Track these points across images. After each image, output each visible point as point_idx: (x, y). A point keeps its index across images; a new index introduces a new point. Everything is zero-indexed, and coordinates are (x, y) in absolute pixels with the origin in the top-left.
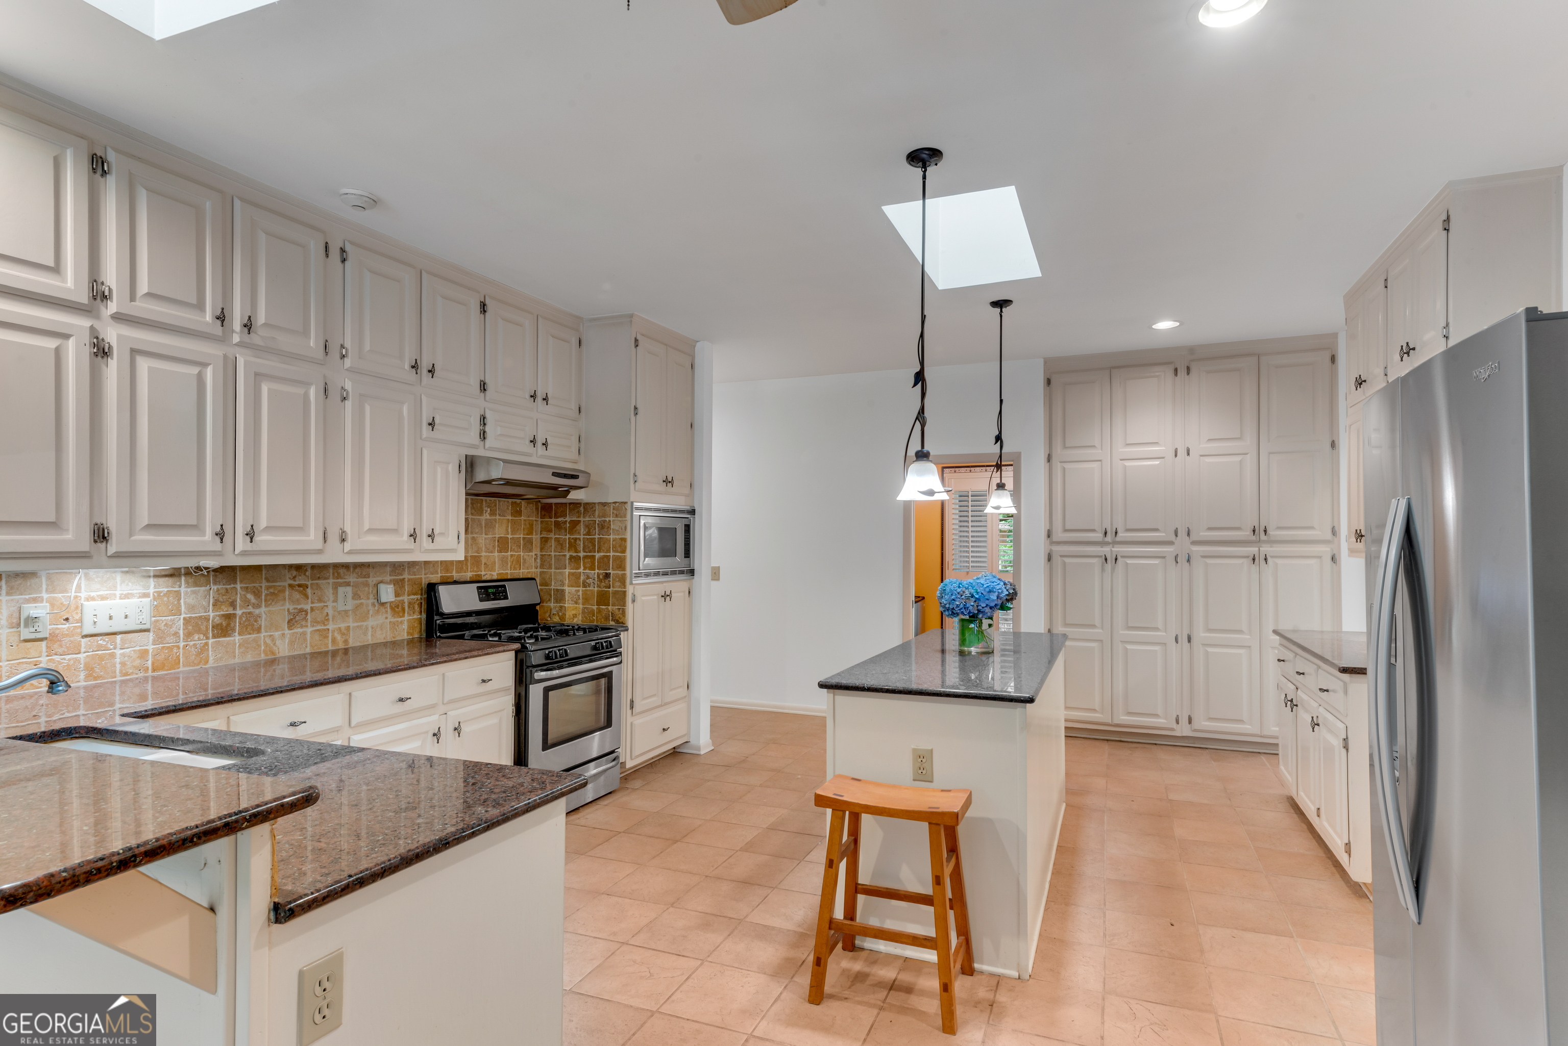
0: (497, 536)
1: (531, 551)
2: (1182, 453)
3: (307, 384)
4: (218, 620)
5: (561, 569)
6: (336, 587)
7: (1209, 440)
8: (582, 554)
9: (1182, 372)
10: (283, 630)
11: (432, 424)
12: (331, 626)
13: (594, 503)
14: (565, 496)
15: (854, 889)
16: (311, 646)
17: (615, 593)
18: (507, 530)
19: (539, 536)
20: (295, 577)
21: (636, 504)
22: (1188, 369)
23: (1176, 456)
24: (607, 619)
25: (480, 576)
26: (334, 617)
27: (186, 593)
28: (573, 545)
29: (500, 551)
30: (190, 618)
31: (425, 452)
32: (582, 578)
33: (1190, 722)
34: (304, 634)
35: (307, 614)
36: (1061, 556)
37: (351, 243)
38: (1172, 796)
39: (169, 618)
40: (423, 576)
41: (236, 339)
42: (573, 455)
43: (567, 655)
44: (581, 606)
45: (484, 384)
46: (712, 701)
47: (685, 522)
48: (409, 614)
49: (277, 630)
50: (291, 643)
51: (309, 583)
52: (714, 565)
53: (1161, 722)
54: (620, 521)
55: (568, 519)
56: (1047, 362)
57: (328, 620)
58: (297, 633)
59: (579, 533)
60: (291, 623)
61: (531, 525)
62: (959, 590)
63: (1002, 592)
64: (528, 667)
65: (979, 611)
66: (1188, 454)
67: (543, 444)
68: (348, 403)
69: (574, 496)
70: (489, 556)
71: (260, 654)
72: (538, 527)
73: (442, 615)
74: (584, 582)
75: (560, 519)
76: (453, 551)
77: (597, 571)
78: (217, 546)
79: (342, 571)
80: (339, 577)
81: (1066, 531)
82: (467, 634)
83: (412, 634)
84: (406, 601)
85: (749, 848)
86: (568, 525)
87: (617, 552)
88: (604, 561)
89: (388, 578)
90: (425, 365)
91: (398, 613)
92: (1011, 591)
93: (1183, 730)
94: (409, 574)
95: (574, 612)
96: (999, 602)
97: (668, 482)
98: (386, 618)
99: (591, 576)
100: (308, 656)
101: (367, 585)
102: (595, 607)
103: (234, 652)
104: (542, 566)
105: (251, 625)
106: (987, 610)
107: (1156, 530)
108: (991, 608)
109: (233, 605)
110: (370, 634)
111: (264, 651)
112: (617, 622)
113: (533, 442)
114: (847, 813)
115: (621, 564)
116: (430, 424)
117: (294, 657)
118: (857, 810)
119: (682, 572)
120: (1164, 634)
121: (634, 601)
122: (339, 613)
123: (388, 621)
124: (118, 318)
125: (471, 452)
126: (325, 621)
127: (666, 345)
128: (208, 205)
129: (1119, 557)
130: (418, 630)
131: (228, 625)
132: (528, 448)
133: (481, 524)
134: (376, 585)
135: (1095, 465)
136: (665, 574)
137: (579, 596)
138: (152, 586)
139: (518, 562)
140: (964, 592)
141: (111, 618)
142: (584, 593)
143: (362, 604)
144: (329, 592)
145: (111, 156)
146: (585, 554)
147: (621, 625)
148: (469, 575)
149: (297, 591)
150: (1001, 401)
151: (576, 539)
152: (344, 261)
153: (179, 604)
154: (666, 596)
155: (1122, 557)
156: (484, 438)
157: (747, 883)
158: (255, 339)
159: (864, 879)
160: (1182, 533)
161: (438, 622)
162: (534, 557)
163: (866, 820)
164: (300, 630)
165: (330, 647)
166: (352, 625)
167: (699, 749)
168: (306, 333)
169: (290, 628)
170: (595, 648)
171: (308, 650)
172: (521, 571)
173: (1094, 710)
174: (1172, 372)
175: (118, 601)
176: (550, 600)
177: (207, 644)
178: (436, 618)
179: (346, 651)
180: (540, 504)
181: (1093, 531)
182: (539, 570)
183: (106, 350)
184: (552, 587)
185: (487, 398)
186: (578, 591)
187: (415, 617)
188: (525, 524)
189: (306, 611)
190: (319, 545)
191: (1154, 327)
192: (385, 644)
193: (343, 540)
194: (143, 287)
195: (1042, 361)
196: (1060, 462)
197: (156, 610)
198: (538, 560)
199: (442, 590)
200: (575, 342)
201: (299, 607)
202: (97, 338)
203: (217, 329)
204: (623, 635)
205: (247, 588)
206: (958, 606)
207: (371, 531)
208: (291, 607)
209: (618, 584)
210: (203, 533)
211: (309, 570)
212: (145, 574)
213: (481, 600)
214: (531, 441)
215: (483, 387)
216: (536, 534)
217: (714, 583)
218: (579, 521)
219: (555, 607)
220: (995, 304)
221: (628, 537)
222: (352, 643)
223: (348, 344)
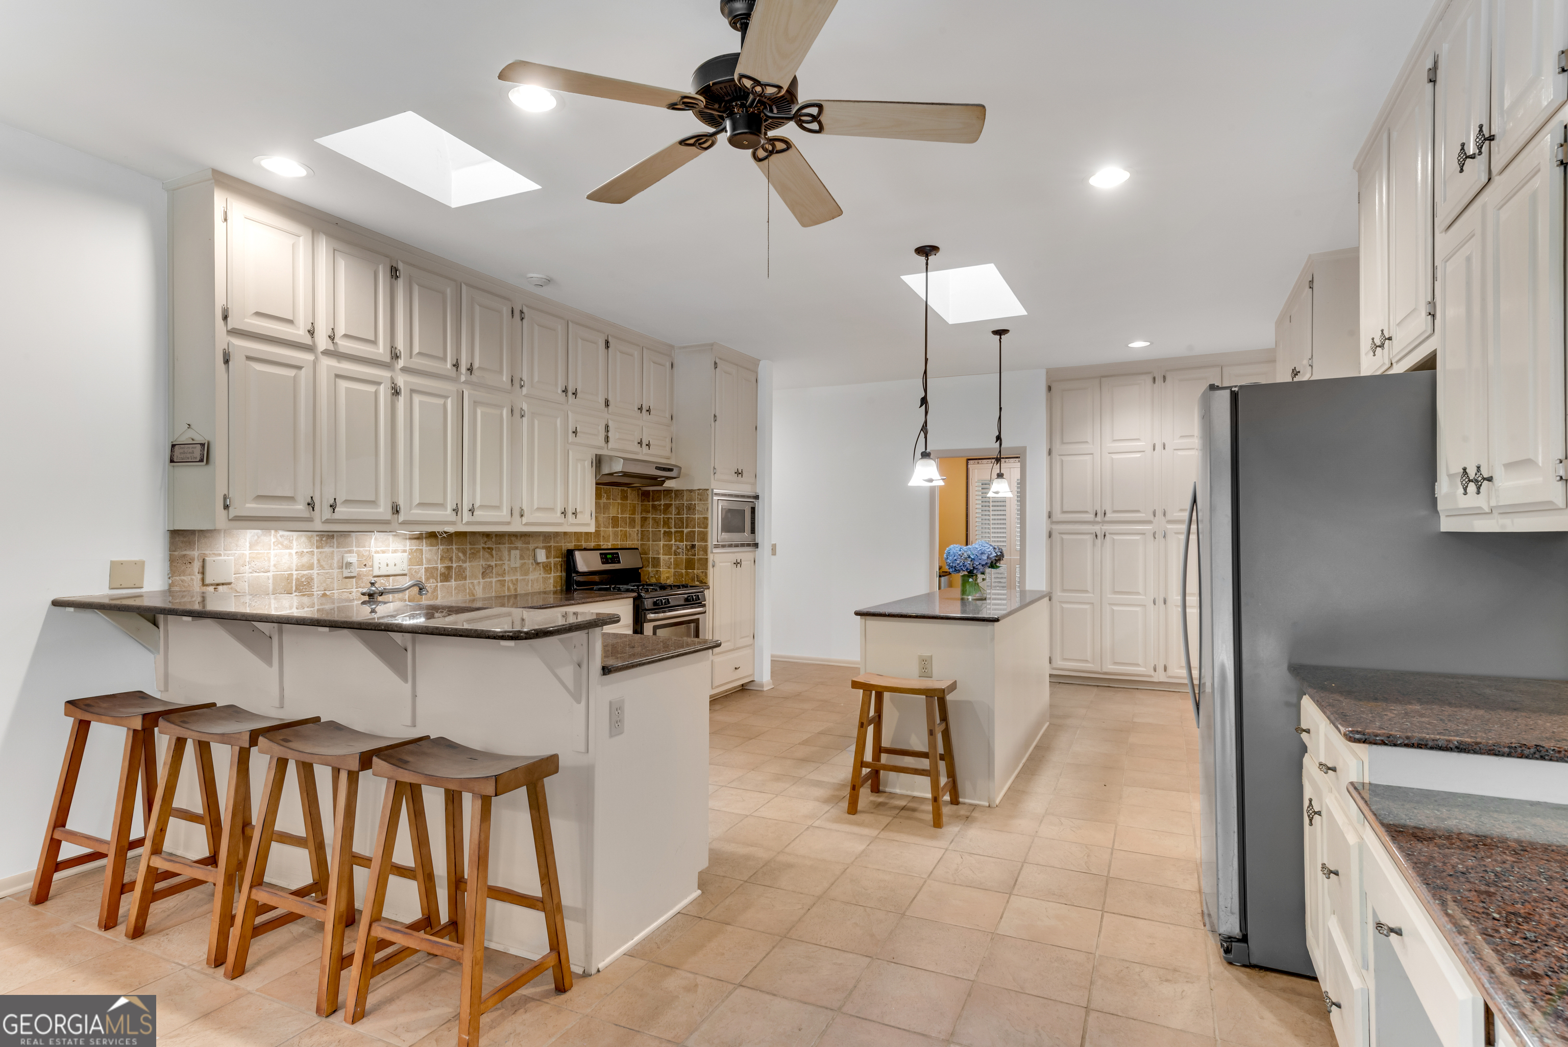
0: (611, 515)
1: (634, 527)
2: (1159, 447)
3: (501, 407)
4: (443, 570)
5: (657, 541)
6: (510, 550)
7: (1181, 436)
8: (673, 530)
9: (1159, 380)
10: (479, 579)
11: (575, 432)
12: (507, 578)
13: (683, 490)
14: (662, 485)
15: (879, 750)
16: (495, 591)
17: (700, 559)
18: (618, 511)
19: (639, 516)
20: (486, 542)
21: (715, 491)
22: (1164, 378)
23: (1154, 450)
24: (693, 580)
25: (600, 545)
26: (508, 571)
27: (426, 550)
28: (666, 523)
29: (613, 527)
30: (428, 567)
31: (570, 452)
32: (673, 548)
33: (1165, 670)
34: (491, 582)
35: (493, 569)
36: (1060, 533)
37: (527, 306)
38: (1136, 720)
39: (417, 567)
40: (563, 544)
41: (463, 378)
42: (667, 452)
43: (669, 603)
44: (673, 570)
45: (608, 401)
46: (772, 656)
47: (751, 505)
48: (555, 573)
49: (475, 579)
50: (484, 588)
51: (494, 547)
52: (773, 543)
53: (1141, 670)
54: (703, 504)
55: (662, 502)
56: (1049, 372)
57: (505, 573)
58: (487, 582)
59: (671, 514)
60: (484, 575)
61: (634, 507)
62: (960, 553)
63: (991, 554)
64: (643, 610)
65: (974, 568)
66: (1164, 448)
67: (647, 445)
68: (525, 419)
69: (668, 484)
70: (606, 531)
71: (466, 595)
72: (639, 509)
73: (577, 572)
74: (675, 551)
75: (656, 503)
76: (588, 525)
77: (685, 543)
78: (453, 518)
79: (513, 539)
80: (511, 543)
81: (1064, 512)
82: (595, 587)
83: (556, 587)
84: (552, 562)
85: (805, 743)
86: (662, 507)
87: (701, 528)
88: (691, 536)
89: (541, 545)
90: (571, 390)
91: (547, 571)
92: (999, 554)
93: (1160, 677)
94: (554, 543)
95: (667, 575)
96: (989, 561)
97: (739, 473)
98: (540, 574)
99: (680, 547)
100: (493, 598)
101: (528, 549)
102: (684, 571)
103: (452, 593)
104: (642, 539)
105: (461, 575)
106: (980, 567)
107: (1138, 511)
108: (983, 565)
109: (451, 560)
110: (530, 585)
111: (469, 593)
112: (701, 582)
113: (640, 443)
114: (874, 693)
115: (704, 537)
116: (574, 432)
117: (485, 598)
118: (879, 690)
119: (749, 545)
120: (1144, 597)
121: (713, 566)
122: (512, 569)
123: (541, 576)
124: (404, 370)
125: (600, 452)
126: (503, 574)
127: (737, 365)
128: (448, 291)
129: (1107, 534)
130: (560, 584)
131: (449, 573)
132: (636, 448)
133: (600, 506)
134: (534, 550)
135: (1088, 458)
136: (737, 546)
137: (671, 562)
138: (408, 545)
139: (625, 536)
140: (963, 554)
141: (387, 565)
142: (675, 560)
143: (525, 563)
144: (506, 553)
145: (401, 266)
146: (676, 530)
147: (704, 584)
148: (592, 545)
149: (487, 552)
150: (1001, 409)
151: (668, 518)
152: (522, 319)
153: (422, 557)
154: (737, 563)
155: (1110, 534)
156: (608, 441)
157: (805, 760)
158: (474, 378)
159: (885, 743)
160: (1159, 514)
161: (575, 578)
162: (636, 532)
163: (886, 695)
164: (489, 580)
165: (507, 593)
166: (520, 578)
167: (762, 686)
168: (501, 372)
169: (483, 578)
170: (687, 600)
171: (493, 594)
172: (628, 542)
173: (1087, 661)
174: (1151, 380)
175: (390, 555)
176: (648, 566)
177: (437, 586)
178: (573, 575)
179: (516, 596)
180: (640, 491)
181: (1086, 512)
182: (640, 542)
183: (398, 391)
184: (650, 556)
185: (610, 411)
186: (671, 558)
187: (558, 574)
188: (630, 507)
189: (492, 566)
190: (508, 519)
191: (1129, 345)
192: (539, 593)
193: (522, 516)
194: (416, 350)
195: (1044, 372)
196: (1059, 455)
197: (411, 562)
198: (639, 535)
199: (578, 555)
200: (668, 365)
201: (488, 563)
202: (393, 383)
203: (453, 373)
204: (706, 592)
205: (459, 548)
206: (958, 564)
207: (538, 509)
208: (484, 563)
209: (701, 553)
210: (446, 509)
211: (494, 537)
212: (404, 537)
213: (603, 563)
214: (639, 443)
215: (607, 404)
216: (638, 515)
217: (773, 557)
218: (671, 504)
219: (652, 571)
220: (996, 332)
221: (709, 516)
222: (520, 591)
223: (524, 378)
